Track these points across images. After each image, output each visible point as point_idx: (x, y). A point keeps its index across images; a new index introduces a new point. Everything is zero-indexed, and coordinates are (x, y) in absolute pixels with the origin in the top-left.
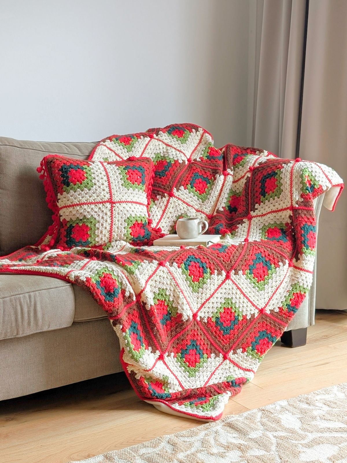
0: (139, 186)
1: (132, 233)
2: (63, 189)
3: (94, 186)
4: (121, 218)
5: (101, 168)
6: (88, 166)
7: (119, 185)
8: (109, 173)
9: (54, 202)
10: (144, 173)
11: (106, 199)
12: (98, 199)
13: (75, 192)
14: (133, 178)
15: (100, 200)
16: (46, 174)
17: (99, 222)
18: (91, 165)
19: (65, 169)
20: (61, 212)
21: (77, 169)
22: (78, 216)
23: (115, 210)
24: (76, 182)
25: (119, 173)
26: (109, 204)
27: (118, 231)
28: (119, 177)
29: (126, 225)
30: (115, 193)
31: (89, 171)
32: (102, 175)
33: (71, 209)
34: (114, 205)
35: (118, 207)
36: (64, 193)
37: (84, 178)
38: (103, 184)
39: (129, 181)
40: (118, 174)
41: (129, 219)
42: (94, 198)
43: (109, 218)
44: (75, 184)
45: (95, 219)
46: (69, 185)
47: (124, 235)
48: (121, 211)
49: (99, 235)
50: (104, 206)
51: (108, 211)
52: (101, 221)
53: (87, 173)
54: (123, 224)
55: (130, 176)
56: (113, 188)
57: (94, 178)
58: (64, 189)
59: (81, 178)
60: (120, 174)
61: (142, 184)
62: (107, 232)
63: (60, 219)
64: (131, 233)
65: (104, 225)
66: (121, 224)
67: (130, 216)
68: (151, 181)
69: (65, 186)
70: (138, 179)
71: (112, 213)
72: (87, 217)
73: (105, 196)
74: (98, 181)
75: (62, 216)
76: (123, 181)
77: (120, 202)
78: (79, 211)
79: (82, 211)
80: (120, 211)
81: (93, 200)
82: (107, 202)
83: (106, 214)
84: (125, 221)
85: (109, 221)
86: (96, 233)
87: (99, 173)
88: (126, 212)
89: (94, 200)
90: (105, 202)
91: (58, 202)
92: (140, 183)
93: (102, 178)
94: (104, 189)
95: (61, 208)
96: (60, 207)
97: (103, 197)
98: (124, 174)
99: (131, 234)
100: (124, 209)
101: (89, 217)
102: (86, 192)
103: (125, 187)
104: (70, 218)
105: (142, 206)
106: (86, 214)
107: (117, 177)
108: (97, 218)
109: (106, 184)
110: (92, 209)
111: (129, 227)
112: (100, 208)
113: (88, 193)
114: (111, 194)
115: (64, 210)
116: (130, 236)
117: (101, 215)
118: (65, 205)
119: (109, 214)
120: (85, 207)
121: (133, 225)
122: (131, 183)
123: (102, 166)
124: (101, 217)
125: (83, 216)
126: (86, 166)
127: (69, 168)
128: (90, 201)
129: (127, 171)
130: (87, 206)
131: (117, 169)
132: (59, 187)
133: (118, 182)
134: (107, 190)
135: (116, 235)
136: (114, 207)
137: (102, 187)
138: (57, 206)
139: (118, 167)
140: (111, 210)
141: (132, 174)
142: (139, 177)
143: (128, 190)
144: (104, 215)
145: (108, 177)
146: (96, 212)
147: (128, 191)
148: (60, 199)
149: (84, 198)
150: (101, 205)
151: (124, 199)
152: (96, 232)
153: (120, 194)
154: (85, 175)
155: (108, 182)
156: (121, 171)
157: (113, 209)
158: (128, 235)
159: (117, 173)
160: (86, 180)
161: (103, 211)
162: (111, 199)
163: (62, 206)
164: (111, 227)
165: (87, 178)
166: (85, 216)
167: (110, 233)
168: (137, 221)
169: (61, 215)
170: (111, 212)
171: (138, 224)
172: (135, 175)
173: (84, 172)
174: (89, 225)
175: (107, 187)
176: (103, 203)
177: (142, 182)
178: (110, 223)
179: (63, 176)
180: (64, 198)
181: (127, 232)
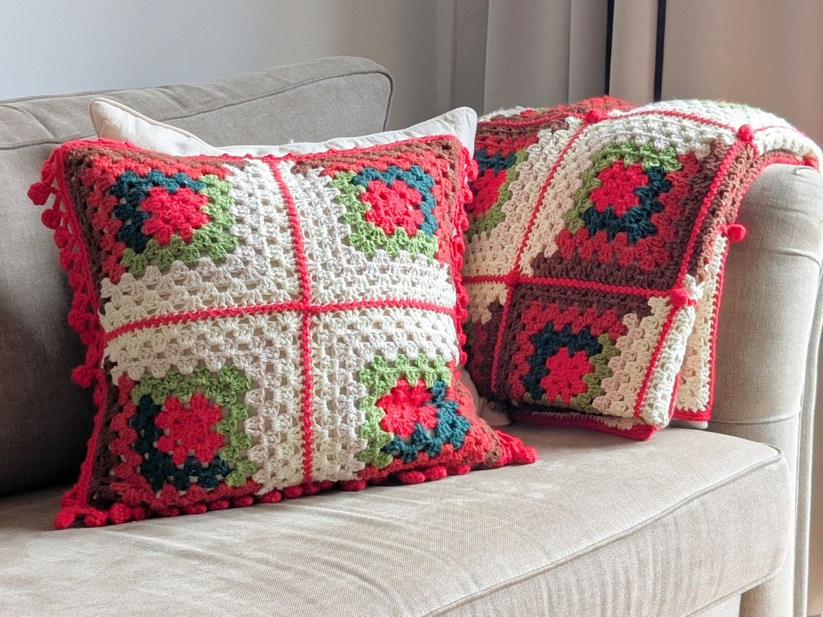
0: (414, 240)
1: (389, 422)
2: (121, 263)
3: (239, 250)
4: (343, 365)
5: (267, 184)
6: (222, 178)
7: (333, 241)
8: (295, 201)
9: (91, 310)
10: (431, 190)
11: (283, 297)
12: (256, 297)
13: (164, 271)
14: (386, 213)
15: (261, 300)
16: (62, 208)
17: (258, 387)
18: (232, 174)
19: (131, 185)
20: (112, 351)
21: (177, 188)
22: (174, 360)
23: (315, 338)
24: (169, 235)
25: (332, 197)
26: (295, 314)
27: (333, 418)
28: (333, 211)
29: (364, 393)
30: (321, 272)
31: (223, 193)
32: (270, 208)
33: (175, 330)
34: (315, 318)
35: (326, 326)
36: (125, 275)
37: (202, 221)
38: (271, 241)
39: (373, 225)
40: (328, 202)
41: (372, 369)
42: (236, 294)
43: (296, 368)
44: (164, 244)
45: (242, 373)
46: (144, 248)
47: (359, 430)
48: (341, 340)
49: (259, 437)
50: (274, 323)
51: (290, 343)
52: (266, 383)
53: (211, 201)
54: (351, 388)
55: (375, 207)
56: (311, 256)
57: (240, 221)
58: (125, 262)
59: (188, 219)
60: (336, 200)
61: (427, 232)
62: (290, 424)
63: (110, 376)
64: (383, 421)
65: (278, 398)
66: (344, 391)
67: (376, 359)
68: (462, 218)
69: (127, 251)
70: (407, 214)
71: (304, 349)
72: (209, 367)
73: (279, 286)
74: (254, 230)
75: (115, 364)
76: (349, 226)
77: (336, 309)
78: (179, 341)
79: (190, 343)
80: (335, 341)
81: (232, 302)
82: (290, 307)
83: (283, 354)
84: (357, 377)
85: (294, 379)
86: (248, 431)
87: (259, 201)
88: (358, 344)
89: (237, 299)
90: (280, 309)
91: (103, 313)
92: (419, 227)
93: (269, 220)
94: (277, 258)
95: (114, 334)
96: (108, 329)
97: (274, 288)
98: (354, 198)
99: (383, 424)
100: (349, 332)
101: (220, 366)
102: (205, 273)
103: (358, 249)
104: (143, 370)
105: (432, 315)
106: (205, 354)
107: (326, 211)
108: (250, 370)
109: (284, 239)
110: (230, 334)
111: (375, 399)
112: (259, 331)
113: (213, 274)
114: (302, 279)
115: (125, 339)
116: (383, 432)
117: (264, 359)
118: (126, 322)
119: (293, 352)
120: (204, 327)
121: (389, 392)
122: (380, 229)
123: (272, 178)
124: (264, 367)
125: (196, 363)
126: (211, 176)
127: (147, 184)
128: (223, 304)
129: (364, 190)
130: (210, 323)
131: (328, 185)
132: (109, 253)
133: (331, 231)
134: (287, 261)
135: (327, 433)
136: (314, 325)
137: (267, 252)
138: (98, 326)
139: (329, 179)
140: (300, 338)
141: (383, 196)
142: (411, 208)
143: (370, 258)
144: (277, 355)
145: (292, 214)
146: (243, 347)
147: (369, 263)
148: (108, 300)
149: (199, 295)
150: (262, 321)
151: (353, 294)
152: (248, 424)
153: (338, 275)
154: (205, 208)
155: (293, 234)
156: (342, 190)
157: (307, 335)
158: (374, 430)
159: (328, 200)
160: (207, 227)
161: (270, 343)
162: (305, 297)
163: (118, 324)
164: (307, 428)
165: (211, 219)
166: (201, 362)
167: (302, 429)
168: (403, 377)
169: (112, 360)
170: (302, 347)
171: (411, 390)
172: (394, 199)
173: (201, 196)
174: (219, 400)
175: (286, 251)
176: (273, 310)
177: (424, 224)
178: (300, 387)
179: (121, 212)
180: (125, 293)
181: (367, 418)
